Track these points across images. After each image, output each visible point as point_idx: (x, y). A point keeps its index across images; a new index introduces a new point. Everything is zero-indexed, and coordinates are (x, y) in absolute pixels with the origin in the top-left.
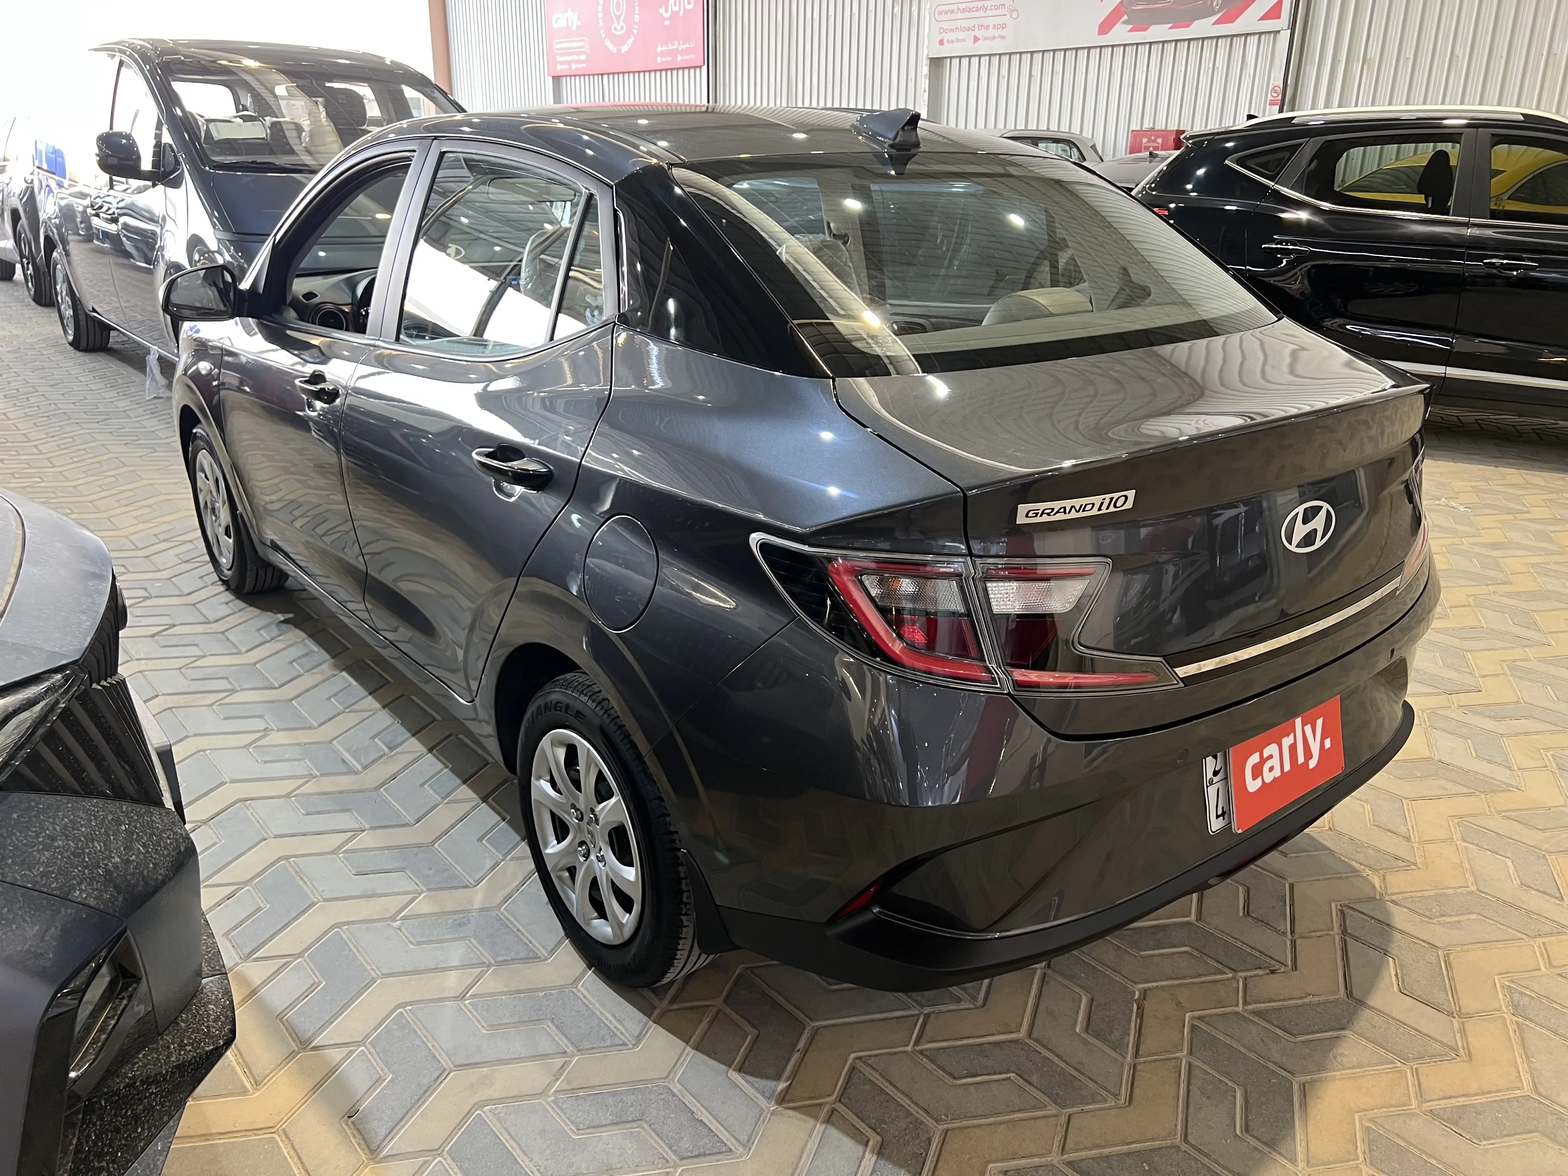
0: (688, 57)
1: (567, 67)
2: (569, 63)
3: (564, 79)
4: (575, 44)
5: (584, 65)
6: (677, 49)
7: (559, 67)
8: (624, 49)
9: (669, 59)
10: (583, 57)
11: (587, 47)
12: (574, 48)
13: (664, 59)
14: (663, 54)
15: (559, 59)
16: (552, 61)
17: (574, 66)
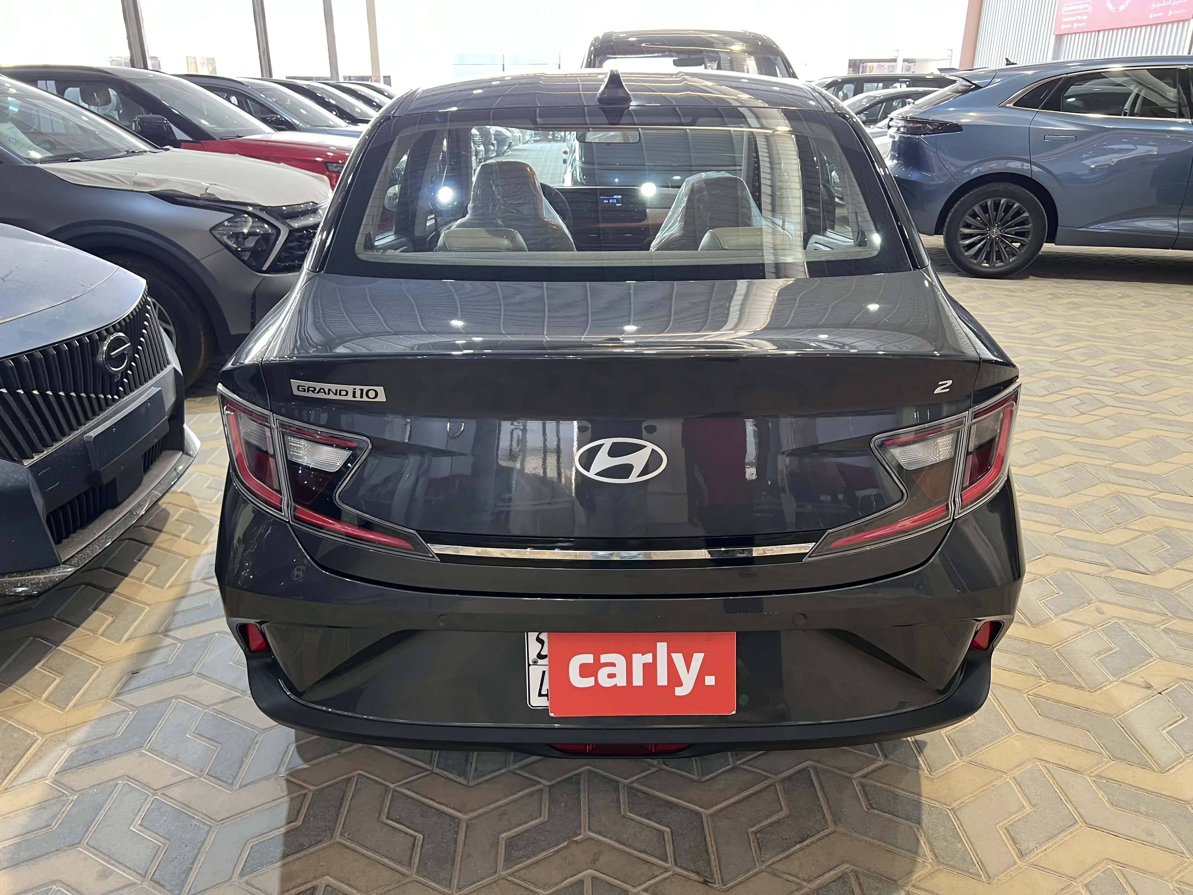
0: (1178, 12)
1: (1069, 26)
2: (1072, 23)
3: (1066, 36)
4: (1080, 7)
5: (1084, 24)
6: (1170, 5)
7: (1063, 27)
8: (1122, 7)
9: (1161, 14)
10: (1085, 17)
11: (1090, 8)
12: (1079, 10)
13: (1156, 15)
14: (1156, 11)
15: (1065, 20)
16: (1059, 23)
17: (1075, 25)
